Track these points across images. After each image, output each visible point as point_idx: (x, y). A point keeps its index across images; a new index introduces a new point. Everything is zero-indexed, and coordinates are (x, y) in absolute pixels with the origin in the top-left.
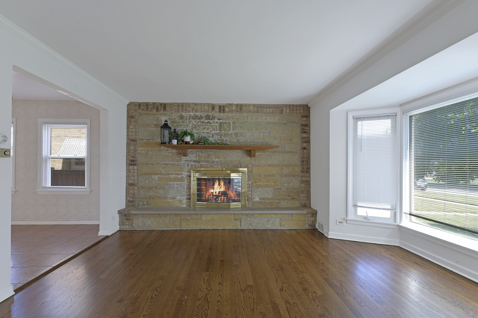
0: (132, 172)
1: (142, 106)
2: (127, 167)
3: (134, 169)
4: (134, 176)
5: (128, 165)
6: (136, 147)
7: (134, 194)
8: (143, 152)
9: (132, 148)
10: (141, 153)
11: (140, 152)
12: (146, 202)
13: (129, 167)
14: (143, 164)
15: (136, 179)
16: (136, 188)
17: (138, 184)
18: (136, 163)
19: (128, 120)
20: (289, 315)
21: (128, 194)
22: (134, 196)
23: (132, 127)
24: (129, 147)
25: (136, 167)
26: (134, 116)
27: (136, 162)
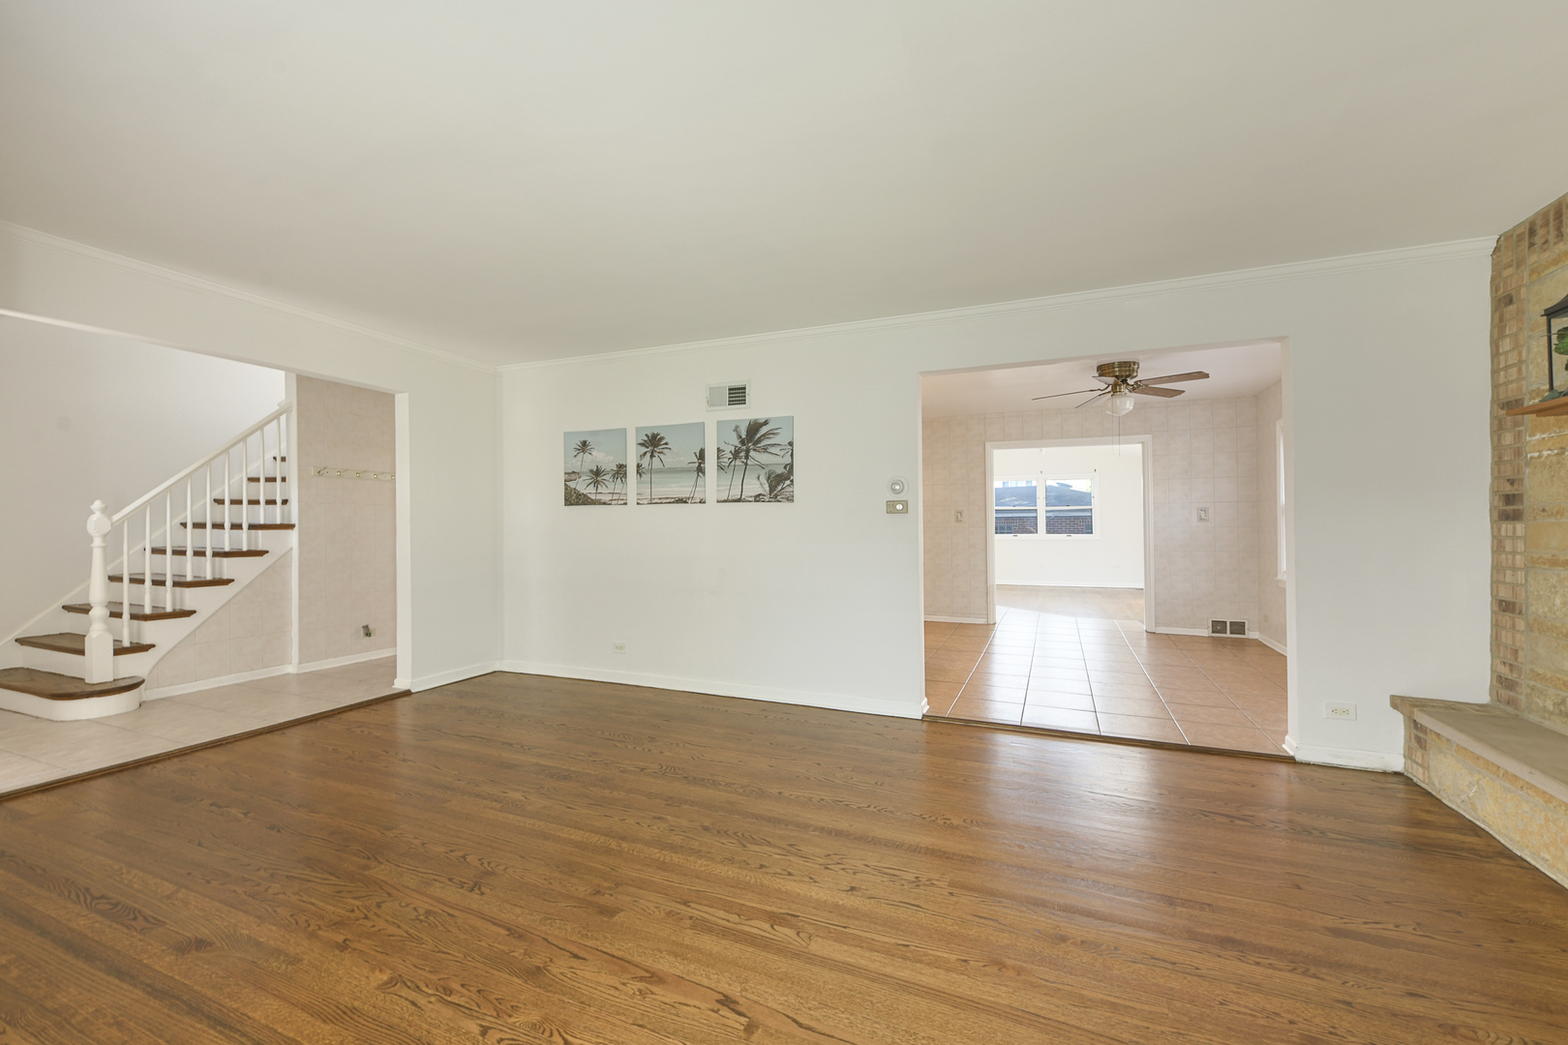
0: (1507, 550)
1: (1541, 227)
2: (1492, 528)
3: (1514, 537)
4: (1514, 569)
5: (1496, 514)
6: (1519, 432)
7: (1516, 652)
8: (1545, 453)
9: (1508, 439)
10: (1540, 457)
11: (1536, 454)
12: (1554, 704)
13: (1499, 529)
14: (1544, 510)
15: (1521, 584)
16: (1521, 624)
17: (1527, 608)
18: (1521, 507)
19: (1497, 320)
20: (605, 953)
21: (1498, 646)
22: (1516, 659)
23: (1506, 345)
24: (1499, 440)
25: (1520, 528)
26: (1513, 293)
27: (1522, 502)
